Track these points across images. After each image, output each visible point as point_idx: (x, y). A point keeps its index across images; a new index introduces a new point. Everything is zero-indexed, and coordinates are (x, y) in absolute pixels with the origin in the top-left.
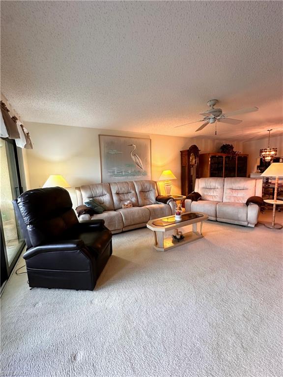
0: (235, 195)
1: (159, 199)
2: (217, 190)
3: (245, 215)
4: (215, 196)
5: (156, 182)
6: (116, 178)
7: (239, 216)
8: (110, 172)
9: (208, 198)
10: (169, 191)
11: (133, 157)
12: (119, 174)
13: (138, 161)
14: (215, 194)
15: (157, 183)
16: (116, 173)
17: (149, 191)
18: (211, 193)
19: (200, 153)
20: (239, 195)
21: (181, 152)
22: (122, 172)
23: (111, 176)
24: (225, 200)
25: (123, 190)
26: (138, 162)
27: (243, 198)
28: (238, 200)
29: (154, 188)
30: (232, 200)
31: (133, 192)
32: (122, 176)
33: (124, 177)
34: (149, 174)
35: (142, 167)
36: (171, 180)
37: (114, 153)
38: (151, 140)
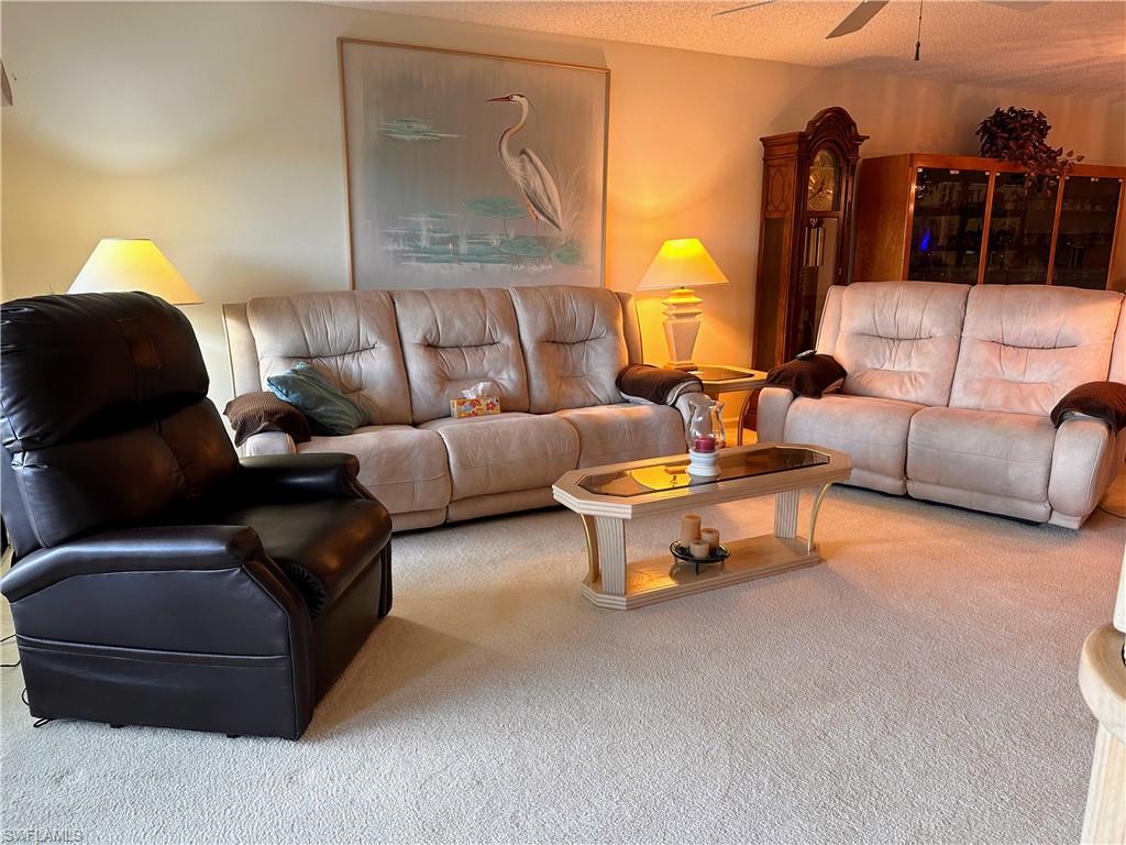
0: (1011, 373)
1: (634, 383)
2: (930, 346)
3: (1041, 470)
4: (913, 378)
5: (622, 299)
6: (426, 267)
7: (1013, 473)
8: (396, 238)
9: (880, 386)
10: (684, 340)
11: (513, 164)
12: (443, 250)
13: (536, 183)
14: (915, 366)
15: (631, 304)
16: (424, 243)
17: (584, 341)
18: (899, 361)
21: (768, 143)
22: (454, 240)
23: (401, 256)
24: (960, 399)
25: (460, 328)
26: (540, 191)
28: (1023, 401)
29: (612, 329)
30: (997, 399)
31: (507, 341)
32: (458, 258)
33: (466, 267)
34: (594, 255)
35: (561, 222)
36: (699, 290)
37: (417, 137)
38: (608, 74)
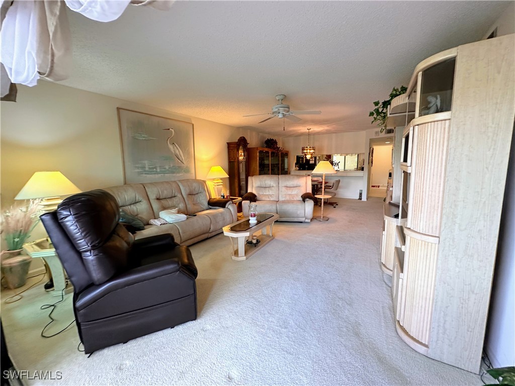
0: (290, 193)
1: (213, 204)
2: (273, 188)
3: (303, 211)
4: (271, 196)
5: (204, 182)
6: (148, 176)
7: (299, 212)
8: (138, 168)
9: (264, 198)
10: (219, 191)
11: (171, 147)
12: (152, 171)
13: (177, 152)
14: (271, 193)
15: (207, 183)
16: (147, 169)
17: (197, 194)
18: (267, 192)
19: (249, 146)
20: (293, 193)
21: (228, 144)
22: (156, 168)
23: (140, 173)
24: (281, 199)
25: (166, 193)
26: (178, 154)
27: (297, 195)
28: (293, 198)
29: (205, 190)
30: (288, 198)
31: (179, 196)
32: (157, 173)
33: (160, 175)
34: (193, 171)
35: (184, 162)
36: (221, 179)
37: (144, 139)
38: (193, 125)
